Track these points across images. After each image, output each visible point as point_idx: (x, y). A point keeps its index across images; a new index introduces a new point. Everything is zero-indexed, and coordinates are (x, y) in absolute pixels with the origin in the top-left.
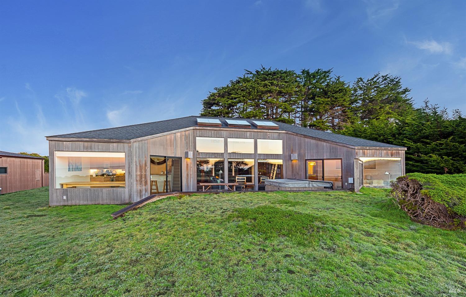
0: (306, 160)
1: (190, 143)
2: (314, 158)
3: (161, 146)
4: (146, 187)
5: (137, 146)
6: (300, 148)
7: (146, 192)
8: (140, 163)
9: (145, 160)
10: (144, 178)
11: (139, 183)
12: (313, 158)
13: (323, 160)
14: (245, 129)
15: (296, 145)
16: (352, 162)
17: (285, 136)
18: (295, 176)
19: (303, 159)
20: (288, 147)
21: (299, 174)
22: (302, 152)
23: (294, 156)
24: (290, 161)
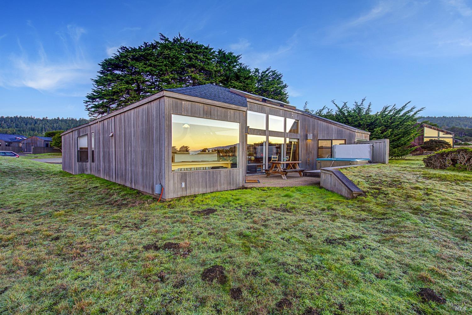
0: (318, 140)
2: (325, 138)
6: (314, 129)
12: (323, 139)
13: (332, 140)
15: (310, 126)
16: (353, 142)
17: (301, 117)
18: (309, 154)
19: (316, 139)
20: (303, 127)
21: (312, 152)
22: (315, 132)
23: (310, 136)
24: (305, 141)
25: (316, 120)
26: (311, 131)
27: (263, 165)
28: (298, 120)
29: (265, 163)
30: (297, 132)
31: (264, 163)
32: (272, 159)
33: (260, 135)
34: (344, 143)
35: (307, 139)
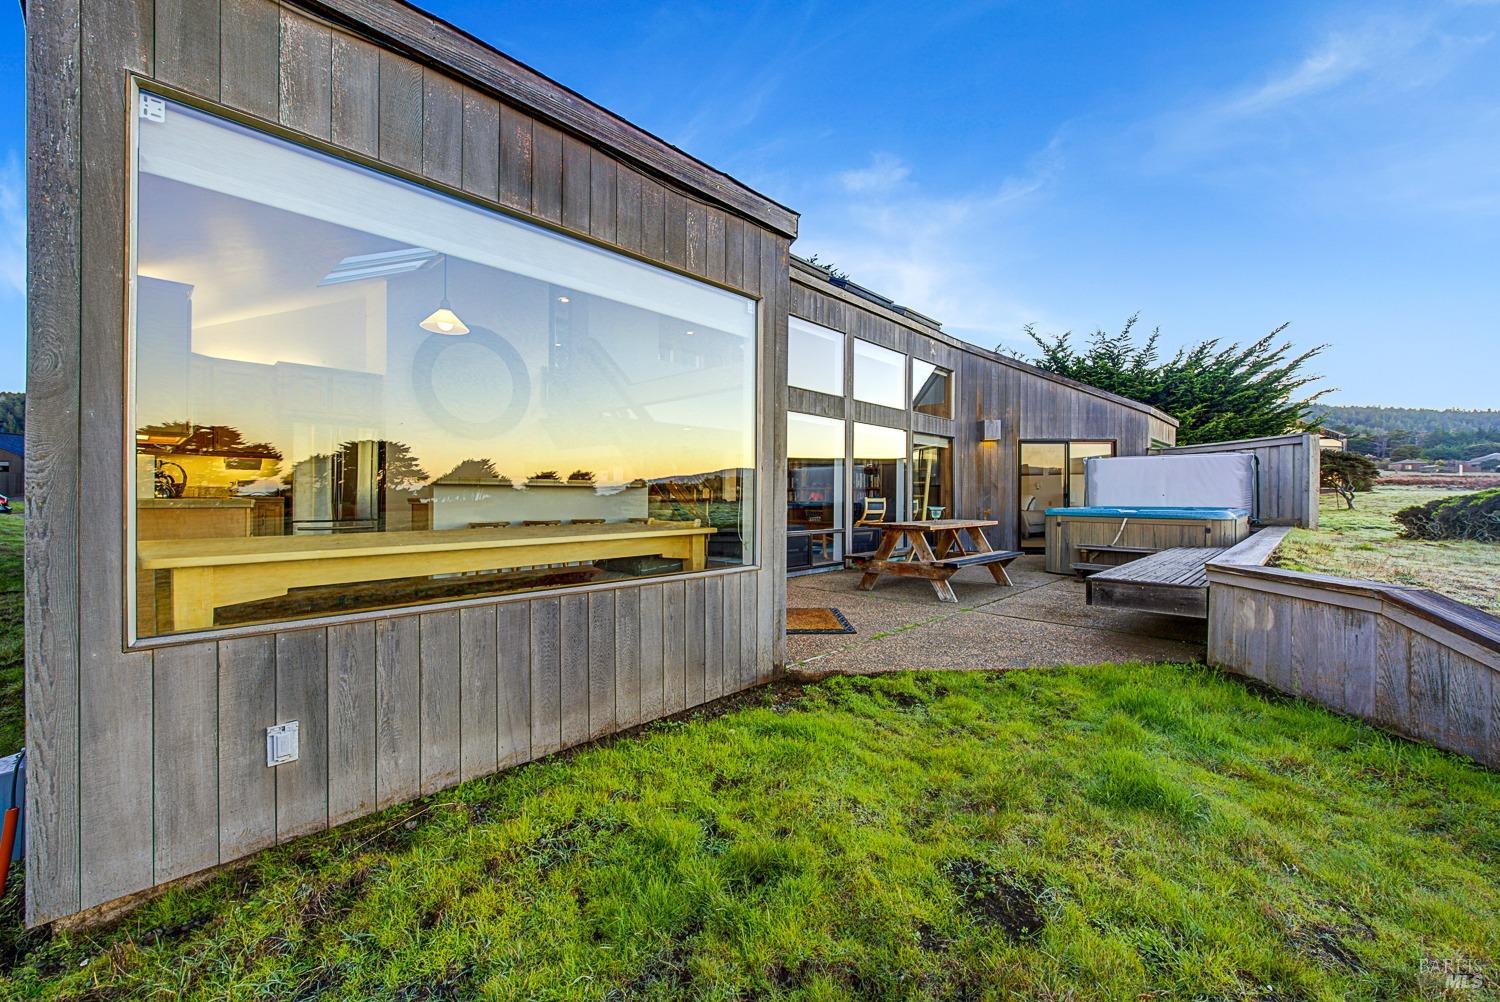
0: (1021, 442)
2: (1044, 437)
6: (1004, 403)
12: (1039, 437)
13: (1067, 443)
15: (990, 395)
16: (1140, 450)
17: (959, 359)
18: (987, 492)
19: (1013, 439)
20: (968, 395)
21: (1000, 486)
22: (1010, 414)
23: (993, 429)
24: (972, 445)
25: (1011, 370)
26: (995, 412)
27: (830, 535)
28: (949, 372)
29: (844, 525)
30: (948, 414)
31: (837, 525)
32: (867, 511)
33: (824, 414)
34: (1109, 453)
35: (981, 438)
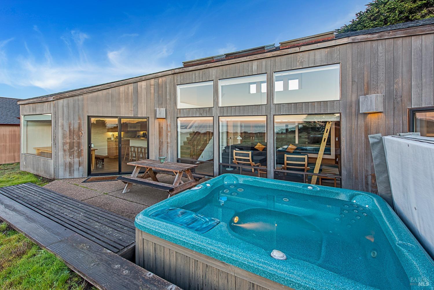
1: (166, 96)
3: (108, 102)
4: (80, 159)
5: (64, 105)
7: (79, 166)
8: (70, 127)
9: (79, 122)
10: (76, 147)
11: (69, 154)
14: (248, 57)
22: (398, 86)
24: (361, 117)
